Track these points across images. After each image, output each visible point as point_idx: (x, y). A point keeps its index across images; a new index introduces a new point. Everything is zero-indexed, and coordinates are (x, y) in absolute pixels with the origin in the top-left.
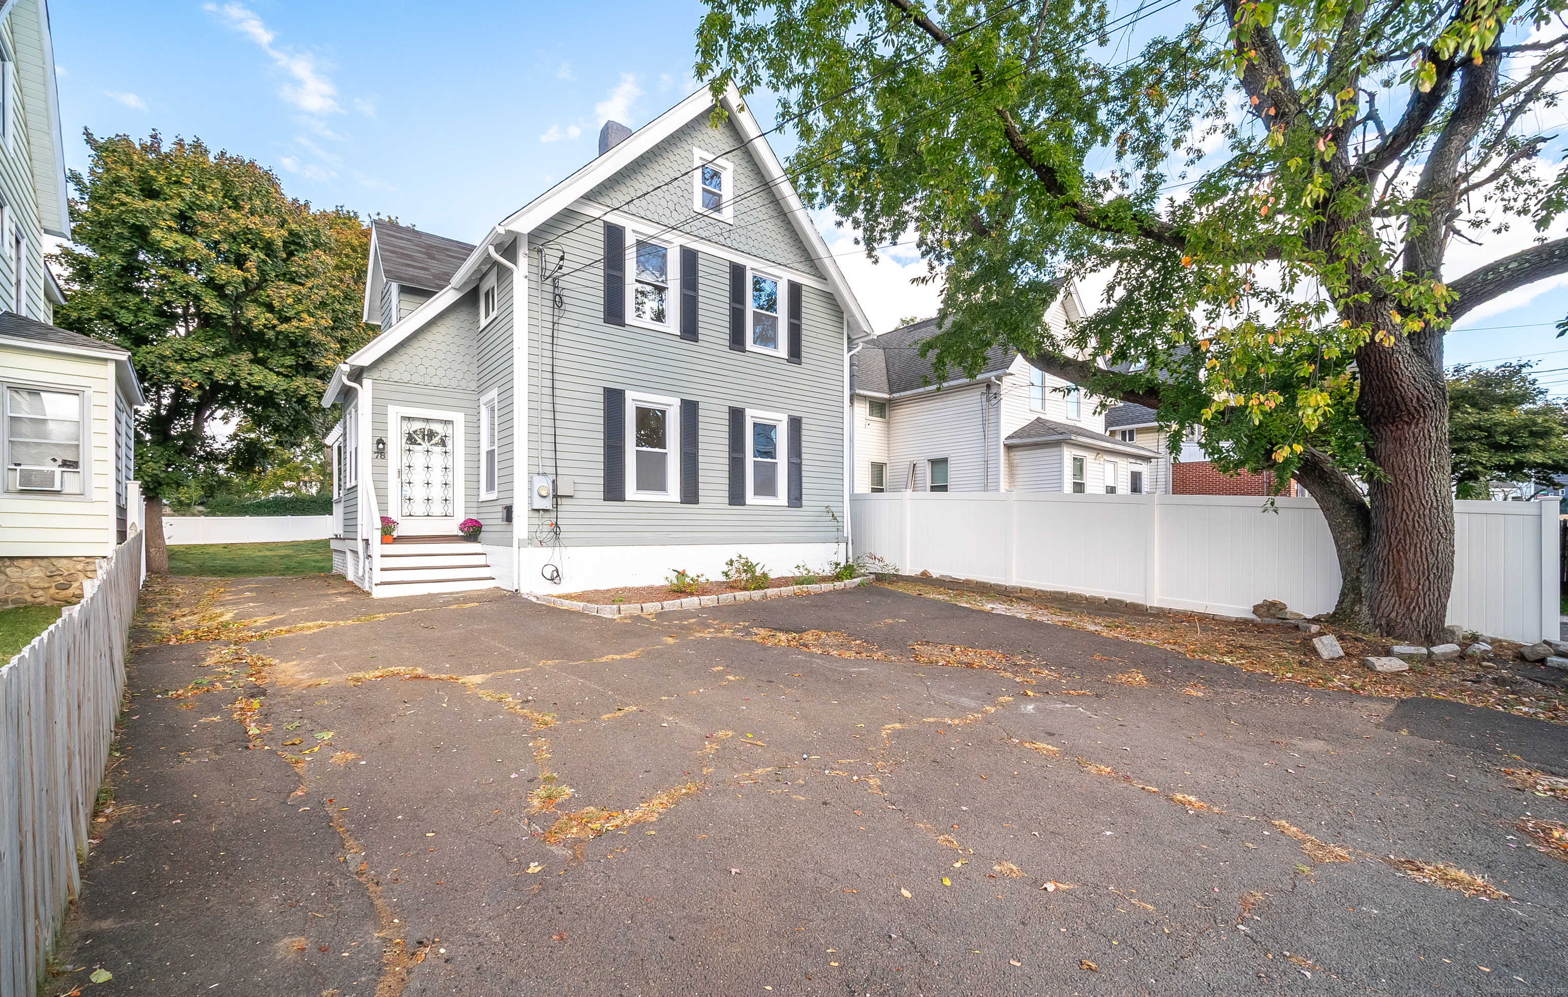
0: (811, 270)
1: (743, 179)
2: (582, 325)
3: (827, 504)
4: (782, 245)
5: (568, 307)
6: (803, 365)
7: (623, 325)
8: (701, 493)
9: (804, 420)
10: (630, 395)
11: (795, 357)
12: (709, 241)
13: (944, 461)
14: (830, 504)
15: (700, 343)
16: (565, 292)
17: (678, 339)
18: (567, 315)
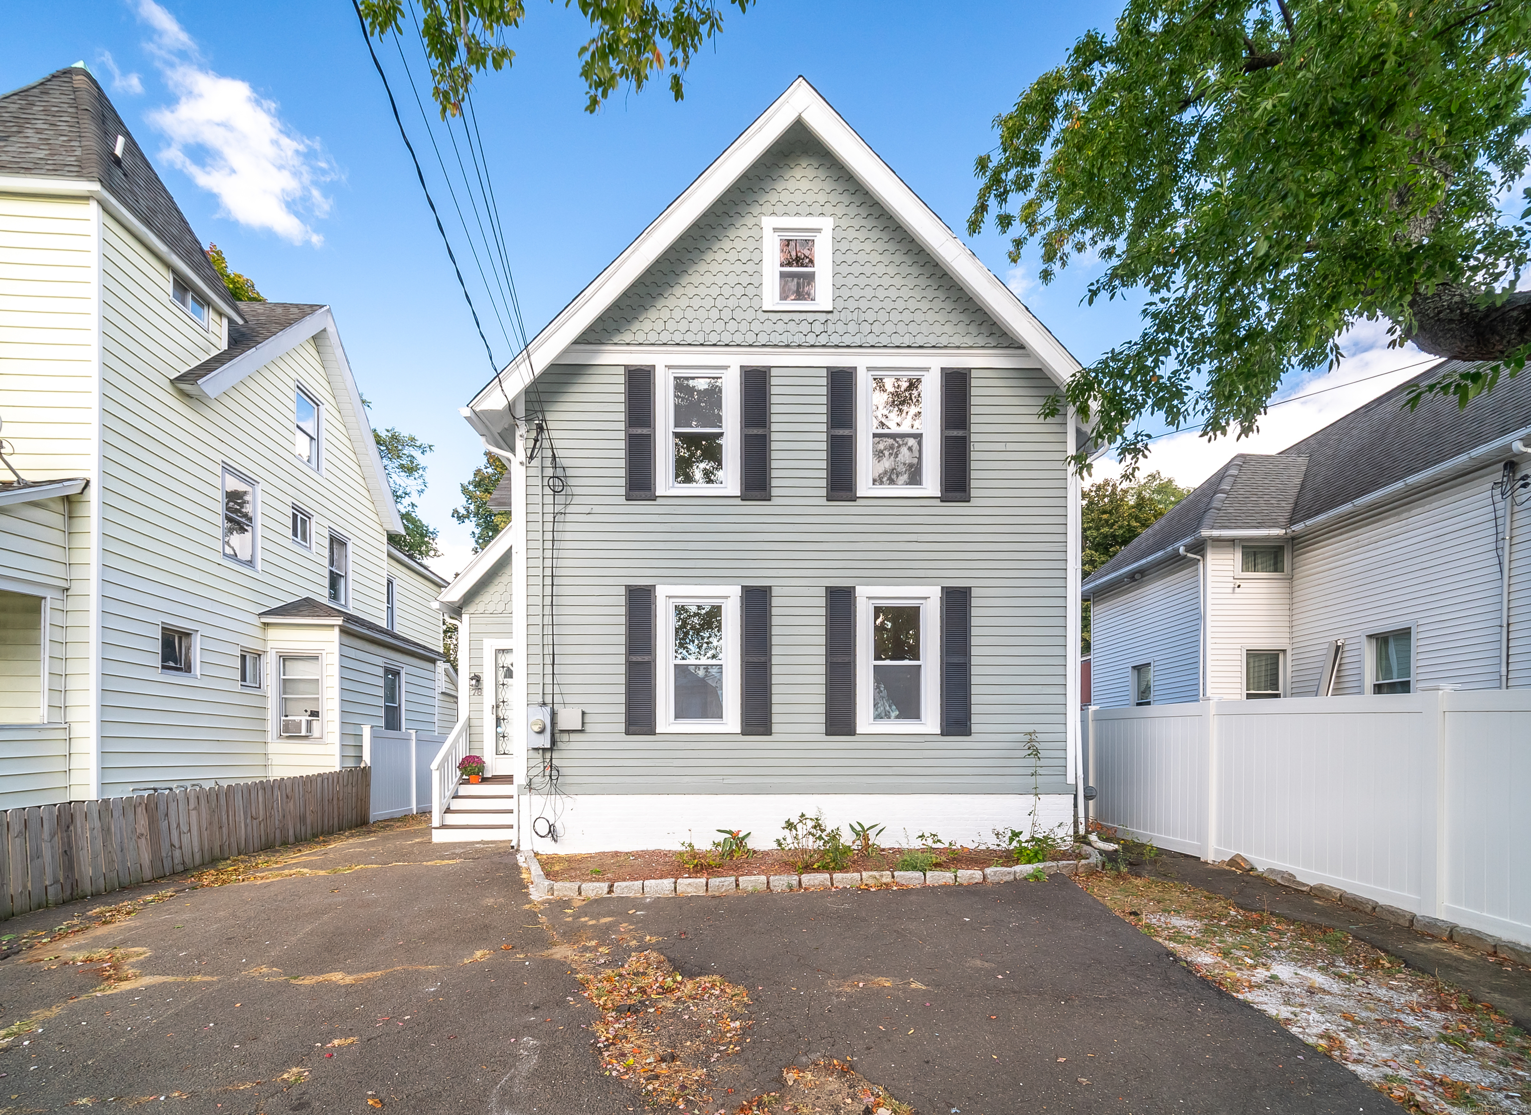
0: (990, 340)
1: (851, 234)
2: (596, 509)
3: (1030, 728)
4: (931, 316)
5: (576, 491)
6: (974, 502)
7: (654, 498)
8: (775, 719)
9: (974, 592)
10: (662, 592)
11: (955, 490)
12: (788, 346)
13: (1404, 635)
14: (1038, 728)
15: (775, 501)
16: (569, 472)
17: (738, 501)
18: (576, 500)
